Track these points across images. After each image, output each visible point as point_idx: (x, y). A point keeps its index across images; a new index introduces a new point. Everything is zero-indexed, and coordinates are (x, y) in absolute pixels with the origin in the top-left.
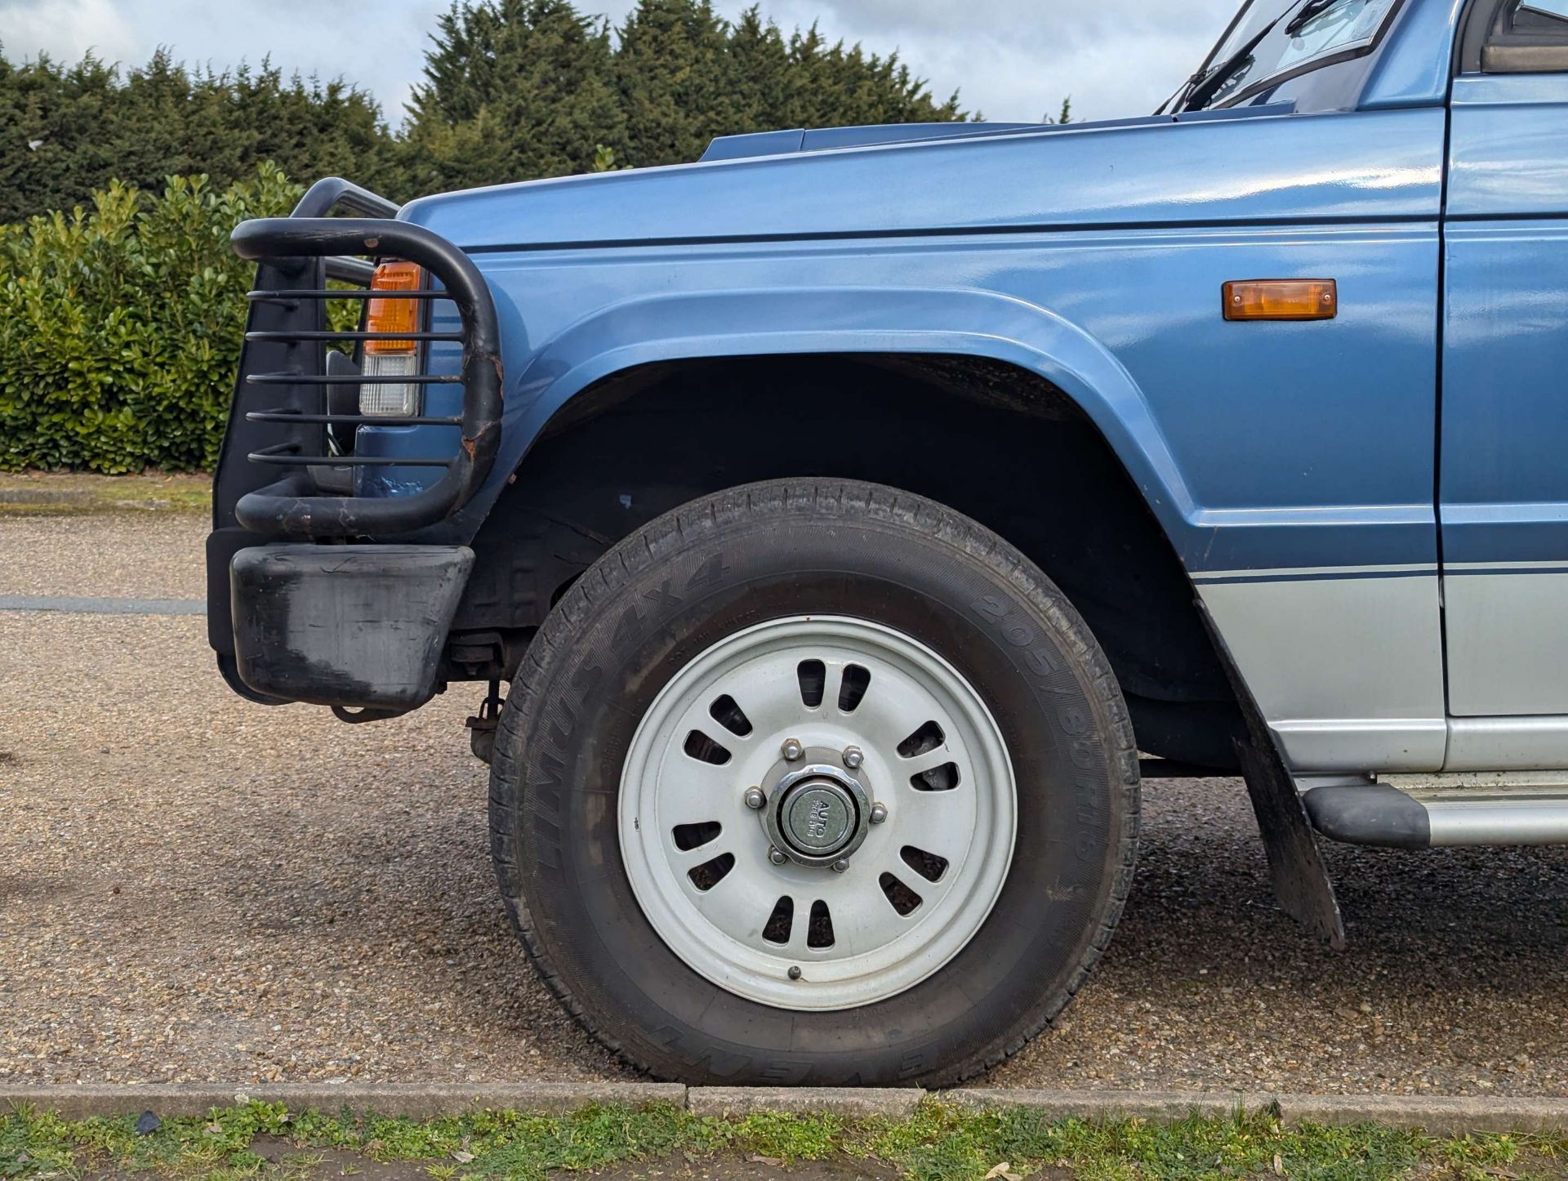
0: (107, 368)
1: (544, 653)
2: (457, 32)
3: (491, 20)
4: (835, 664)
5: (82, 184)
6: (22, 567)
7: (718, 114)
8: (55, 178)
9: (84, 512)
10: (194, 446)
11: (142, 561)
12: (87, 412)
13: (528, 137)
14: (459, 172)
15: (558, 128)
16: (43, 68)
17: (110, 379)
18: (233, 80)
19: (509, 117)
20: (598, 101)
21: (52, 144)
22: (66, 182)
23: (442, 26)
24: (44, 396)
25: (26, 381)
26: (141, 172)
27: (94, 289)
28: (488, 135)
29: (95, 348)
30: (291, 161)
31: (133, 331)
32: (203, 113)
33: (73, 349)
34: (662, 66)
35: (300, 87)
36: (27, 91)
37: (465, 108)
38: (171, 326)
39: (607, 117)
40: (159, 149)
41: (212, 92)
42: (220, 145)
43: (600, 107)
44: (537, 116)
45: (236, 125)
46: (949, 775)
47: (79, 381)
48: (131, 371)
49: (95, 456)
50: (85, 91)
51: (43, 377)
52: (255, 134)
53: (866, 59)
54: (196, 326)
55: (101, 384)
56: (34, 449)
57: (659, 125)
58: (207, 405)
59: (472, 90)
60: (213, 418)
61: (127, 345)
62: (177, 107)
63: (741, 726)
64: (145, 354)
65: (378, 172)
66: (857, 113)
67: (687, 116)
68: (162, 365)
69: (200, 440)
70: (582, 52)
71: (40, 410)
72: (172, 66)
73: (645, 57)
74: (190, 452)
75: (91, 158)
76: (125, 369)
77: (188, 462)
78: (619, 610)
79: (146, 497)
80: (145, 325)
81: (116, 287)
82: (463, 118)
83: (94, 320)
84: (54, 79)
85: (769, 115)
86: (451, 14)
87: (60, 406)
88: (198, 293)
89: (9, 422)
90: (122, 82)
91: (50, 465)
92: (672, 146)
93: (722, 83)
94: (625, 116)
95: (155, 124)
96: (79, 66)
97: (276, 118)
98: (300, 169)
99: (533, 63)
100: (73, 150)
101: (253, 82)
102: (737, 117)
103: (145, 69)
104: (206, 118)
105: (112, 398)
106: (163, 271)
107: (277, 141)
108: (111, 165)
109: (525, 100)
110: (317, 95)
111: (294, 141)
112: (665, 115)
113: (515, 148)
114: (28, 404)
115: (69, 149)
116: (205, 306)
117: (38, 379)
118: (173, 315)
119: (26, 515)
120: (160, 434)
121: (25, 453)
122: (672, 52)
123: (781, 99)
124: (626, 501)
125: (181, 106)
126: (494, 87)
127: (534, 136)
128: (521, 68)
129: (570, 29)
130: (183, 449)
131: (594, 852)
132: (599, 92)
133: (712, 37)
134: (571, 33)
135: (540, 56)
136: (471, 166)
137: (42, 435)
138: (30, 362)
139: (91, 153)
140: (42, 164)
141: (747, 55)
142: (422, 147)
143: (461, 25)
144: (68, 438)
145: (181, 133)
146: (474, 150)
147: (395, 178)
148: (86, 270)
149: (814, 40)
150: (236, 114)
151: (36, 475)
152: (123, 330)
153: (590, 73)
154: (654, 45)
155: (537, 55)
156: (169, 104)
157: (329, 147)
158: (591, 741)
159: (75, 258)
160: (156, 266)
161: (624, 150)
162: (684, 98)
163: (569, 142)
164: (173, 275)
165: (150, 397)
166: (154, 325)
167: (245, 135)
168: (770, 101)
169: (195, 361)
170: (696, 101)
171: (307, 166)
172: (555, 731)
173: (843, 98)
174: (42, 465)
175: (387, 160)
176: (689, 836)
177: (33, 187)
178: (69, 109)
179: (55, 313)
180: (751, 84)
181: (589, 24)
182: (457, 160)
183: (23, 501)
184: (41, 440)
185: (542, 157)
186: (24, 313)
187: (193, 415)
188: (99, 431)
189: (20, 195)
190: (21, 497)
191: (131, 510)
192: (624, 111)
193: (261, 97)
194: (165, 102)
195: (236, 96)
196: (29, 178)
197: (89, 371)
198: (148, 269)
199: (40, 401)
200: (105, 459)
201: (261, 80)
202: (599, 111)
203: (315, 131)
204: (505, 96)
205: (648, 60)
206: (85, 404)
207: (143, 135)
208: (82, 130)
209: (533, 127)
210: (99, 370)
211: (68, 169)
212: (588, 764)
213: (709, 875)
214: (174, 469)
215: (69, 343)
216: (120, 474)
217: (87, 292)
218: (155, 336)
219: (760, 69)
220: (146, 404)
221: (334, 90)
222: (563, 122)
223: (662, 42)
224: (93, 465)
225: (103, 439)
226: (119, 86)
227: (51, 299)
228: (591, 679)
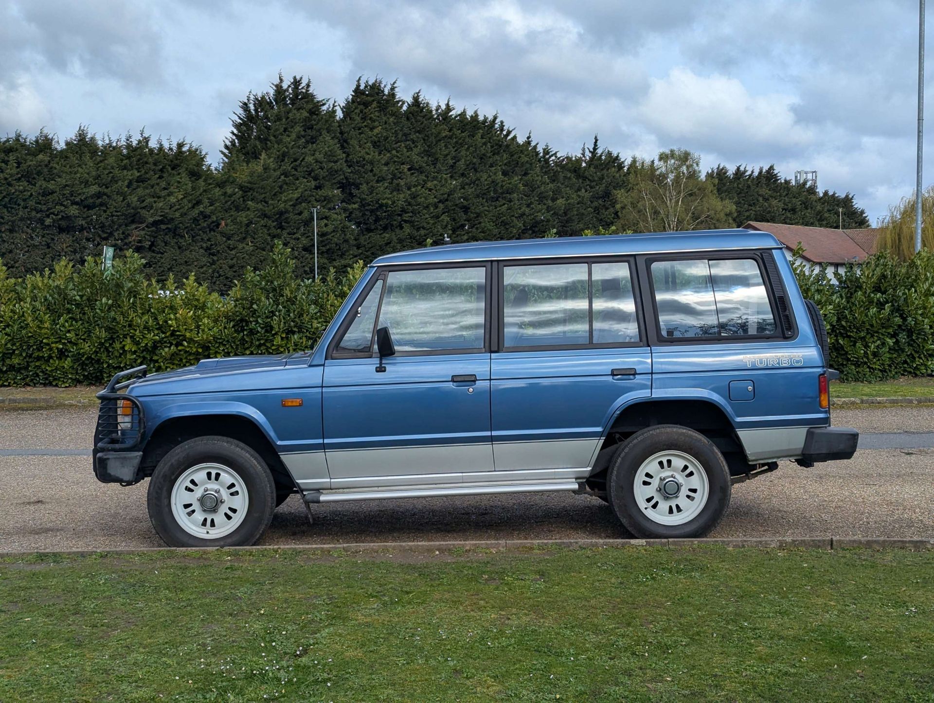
0: (60, 341)
1: (156, 472)
2: (250, 111)
3: (268, 103)
4: (214, 473)
5: (40, 203)
6: (32, 437)
7: (397, 152)
8: (24, 200)
9: (51, 407)
10: (98, 374)
11: (77, 433)
12: (51, 361)
13: (289, 168)
14: (250, 189)
15: (307, 162)
16: (17, 140)
17: (61, 346)
18: (123, 143)
19: (278, 157)
20: (328, 147)
21: (22, 182)
22: (31, 203)
23: (242, 107)
24: (32, 354)
25: (24, 348)
26: (72, 195)
27: (54, 307)
28: (266, 168)
29: (54, 333)
30: (156, 186)
31: (71, 325)
32: (106, 161)
33: (45, 334)
34: (366, 126)
35: (161, 145)
36: (9, 153)
37: (254, 153)
38: (88, 322)
39: (334, 156)
40: (81, 183)
41: (111, 149)
42: (116, 179)
43: (330, 151)
44: (294, 156)
45: (125, 168)
46: (237, 493)
47: (48, 347)
48: (70, 342)
49: (55, 379)
50: (41, 151)
51: (32, 346)
52: (136, 172)
53: (481, 118)
54: (99, 322)
55: (57, 348)
56: (28, 377)
57: (364, 159)
58: (104, 356)
59: (258, 143)
60: (107, 362)
61: (69, 331)
62: (91, 159)
63: (196, 485)
64: (77, 335)
65: (205, 191)
66: (476, 148)
67: (380, 154)
68: (84, 340)
69: (101, 372)
70: (319, 120)
71: (30, 360)
72: (89, 136)
73: (356, 122)
74: (97, 376)
75: (45, 188)
76: (68, 342)
77: (96, 381)
78: (170, 463)
79: (78, 399)
80: (76, 322)
81: (64, 306)
82: (253, 158)
83: (54, 321)
84: (23, 145)
85: (428, 151)
86: (246, 101)
87: (39, 358)
88: (99, 309)
89: (17, 366)
90: (62, 146)
91: (35, 384)
92: (372, 171)
93: (400, 136)
94: (344, 155)
95: (80, 169)
96: (37, 137)
97: (146, 163)
98: (161, 191)
99: (292, 127)
100: (34, 185)
101: (135, 143)
102: (408, 154)
103: (74, 138)
104: (108, 165)
105: (62, 354)
106: (85, 298)
107: (147, 176)
108: (56, 192)
109: (287, 148)
110: (171, 149)
111: (157, 176)
112: (368, 154)
113: (282, 175)
114: (25, 358)
115: (33, 185)
116: (103, 315)
117: (29, 347)
118: (89, 318)
119: (27, 410)
120: (84, 370)
121: (24, 379)
122: (371, 118)
123: (434, 143)
124: (179, 439)
125: (94, 158)
126: (270, 141)
127: (292, 168)
128: (285, 130)
129: (313, 108)
130: (94, 375)
131: (167, 509)
132: (328, 142)
133: (394, 109)
134: (313, 110)
135: (296, 123)
136: (257, 185)
137: (31, 371)
138: (26, 340)
139: (44, 186)
140: (17, 193)
141: (415, 118)
142: (230, 176)
143: (252, 107)
144: (43, 372)
145: (94, 173)
146: (258, 177)
147: (214, 194)
148: (50, 298)
149: (449, 109)
150: (125, 162)
151: (29, 389)
152: (67, 324)
153: (324, 132)
154: (361, 114)
155: (294, 122)
156: (87, 157)
157: (178, 178)
158: (165, 488)
159: (45, 294)
160: (81, 296)
161: (344, 174)
162: (378, 144)
163: (312, 170)
164: (88, 300)
165: (79, 354)
166: (81, 322)
167: (130, 173)
168: (428, 144)
169: (98, 338)
170: (384, 145)
171: (165, 189)
172: (158, 487)
173: (467, 140)
174: (31, 384)
175: (210, 184)
176: (187, 506)
177: (12, 206)
178: (32, 162)
179: (37, 318)
180: (417, 134)
181: (324, 104)
182: (250, 183)
183: (25, 402)
184: (31, 373)
185: (297, 179)
186: (23, 318)
187: (98, 361)
188: (57, 369)
189: (5, 210)
190: (24, 401)
191: (71, 405)
192: (344, 153)
193: (139, 151)
194: (85, 156)
195: (125, 151)
196: (9, 201)
197: (52, 343)
198: (78, 298)
199: (30, 356)
200: (59, 381)
201: (140, 141)
202: (329, 153)
203: (169, 169)
204: (276, 146)
205: (358, 123)
206: (50, 357)
207: (73, 175)
208: (39, 173)
209: (292, 162)
210: (56, 342)
211: (31, 195)
212: (165, 493)
213: (191, 513)
214: (90, 384)
215: (43, 331)
216: (66, 387)
217: (51, 308)
218: (81, 327)
219: (422, 126)
220: (77, 358)
221: (180, 146)
222: (309, 159)
223: (365, 113)
224: (54, 384)
225: (58, 372)
226: (59, 148)
227: (35, 312)
228: (165, 476)
